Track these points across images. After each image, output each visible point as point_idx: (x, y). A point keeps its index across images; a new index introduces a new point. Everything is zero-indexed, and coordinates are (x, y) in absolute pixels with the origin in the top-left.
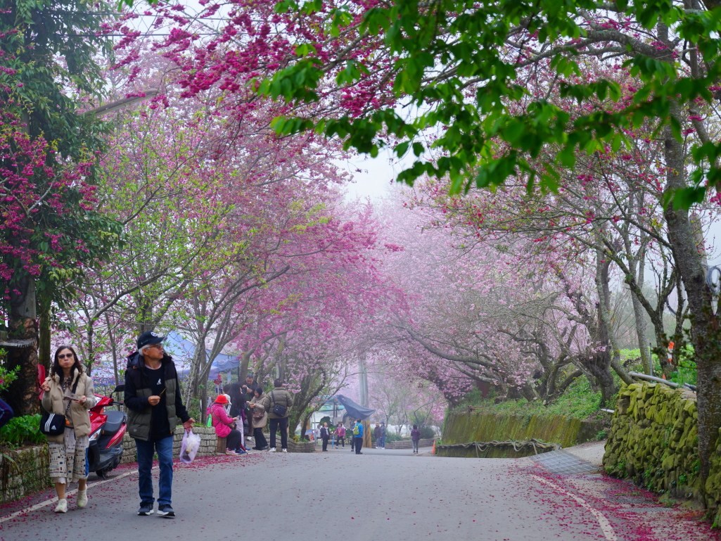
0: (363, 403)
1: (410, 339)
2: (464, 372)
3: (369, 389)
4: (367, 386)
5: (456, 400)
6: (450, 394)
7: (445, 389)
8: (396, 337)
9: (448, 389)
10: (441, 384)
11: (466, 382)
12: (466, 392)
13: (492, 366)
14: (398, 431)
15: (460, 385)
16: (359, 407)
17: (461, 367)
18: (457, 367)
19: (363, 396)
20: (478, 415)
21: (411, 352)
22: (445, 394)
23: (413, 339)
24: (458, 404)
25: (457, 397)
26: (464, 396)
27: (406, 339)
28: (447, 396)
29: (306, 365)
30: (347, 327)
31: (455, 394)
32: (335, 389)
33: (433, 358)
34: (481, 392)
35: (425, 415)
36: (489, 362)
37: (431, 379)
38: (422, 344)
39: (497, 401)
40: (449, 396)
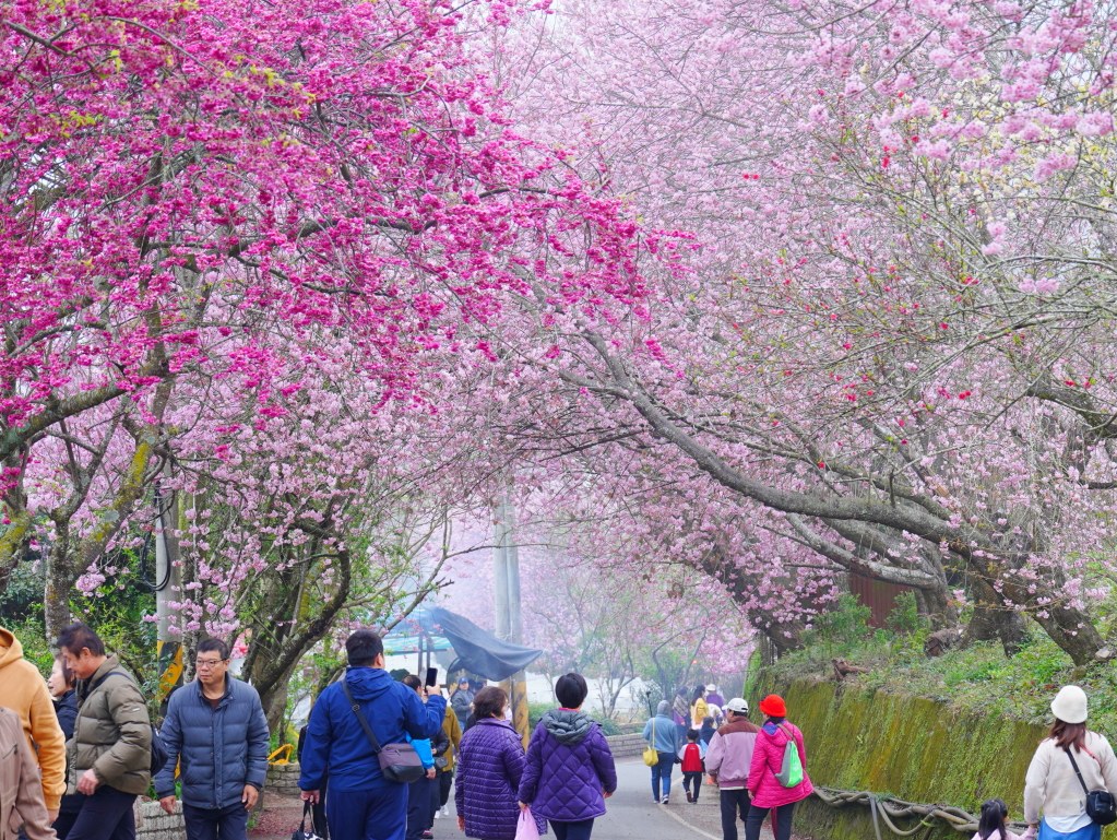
0: (506, 629)
1: (647, 438)
2: (822, 550)
3: (524, 586)
4: (516, 579)
5: (787, 634)
6: (767, 615)
7: (754, 599)
8: (597, 430)
9: (763, 599)
10: (739, 584)
11: (817, 579)
12: (819, 607)
13: (949, 535)
14: (607, 704)
15: (799, 588)
16: (495, 642)
17: (809, 530)
18: (801, 532)
19: (507, 611)
20: (872, 694)
21: (648, 484)
22: (752, 613)
23: (657, 434)
24: (793, 644)
25: (791, 625)
26: (812, 622)
27: (632, 435)
28: (758, 620)
29: (252, 529)
30: (389, 379)
31: (783, 616)
32: (413, 598)
33: (721, 503)
34: (867, 610)
35: (685, 661)
36: (936, 522)
37: (709, 569)
38: (689, 452)
39: (934, 648)
40: (765, 620)
